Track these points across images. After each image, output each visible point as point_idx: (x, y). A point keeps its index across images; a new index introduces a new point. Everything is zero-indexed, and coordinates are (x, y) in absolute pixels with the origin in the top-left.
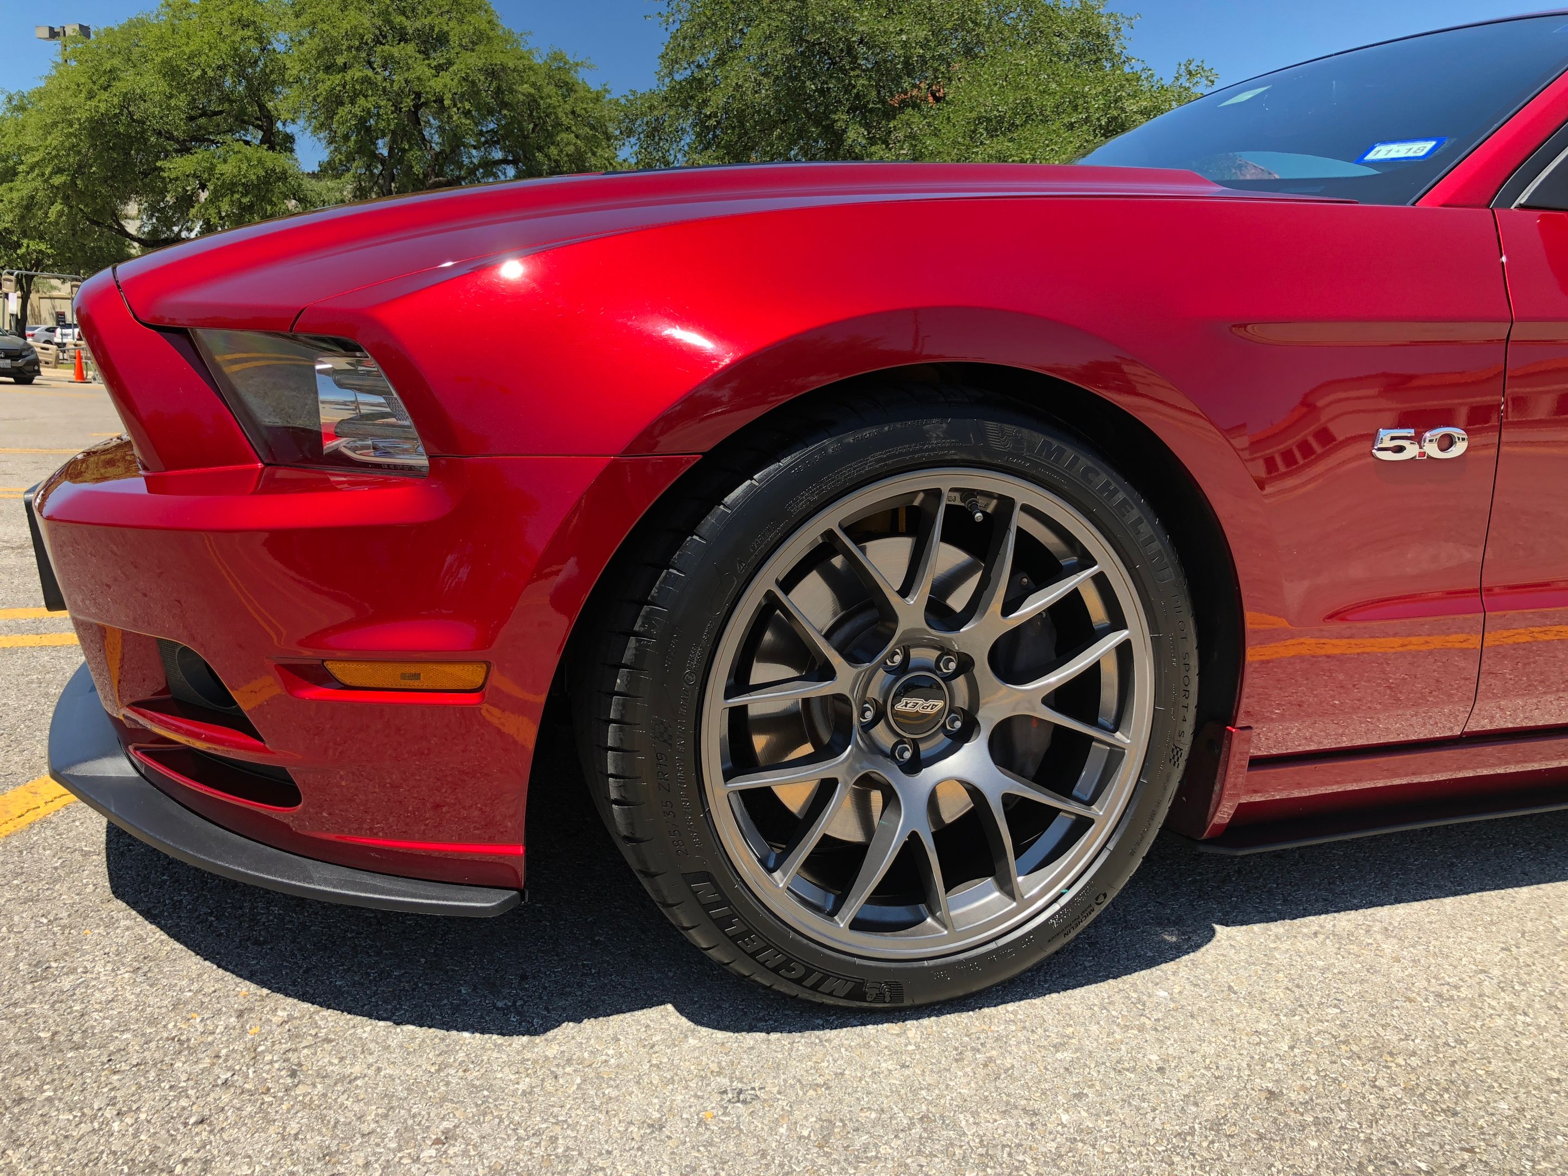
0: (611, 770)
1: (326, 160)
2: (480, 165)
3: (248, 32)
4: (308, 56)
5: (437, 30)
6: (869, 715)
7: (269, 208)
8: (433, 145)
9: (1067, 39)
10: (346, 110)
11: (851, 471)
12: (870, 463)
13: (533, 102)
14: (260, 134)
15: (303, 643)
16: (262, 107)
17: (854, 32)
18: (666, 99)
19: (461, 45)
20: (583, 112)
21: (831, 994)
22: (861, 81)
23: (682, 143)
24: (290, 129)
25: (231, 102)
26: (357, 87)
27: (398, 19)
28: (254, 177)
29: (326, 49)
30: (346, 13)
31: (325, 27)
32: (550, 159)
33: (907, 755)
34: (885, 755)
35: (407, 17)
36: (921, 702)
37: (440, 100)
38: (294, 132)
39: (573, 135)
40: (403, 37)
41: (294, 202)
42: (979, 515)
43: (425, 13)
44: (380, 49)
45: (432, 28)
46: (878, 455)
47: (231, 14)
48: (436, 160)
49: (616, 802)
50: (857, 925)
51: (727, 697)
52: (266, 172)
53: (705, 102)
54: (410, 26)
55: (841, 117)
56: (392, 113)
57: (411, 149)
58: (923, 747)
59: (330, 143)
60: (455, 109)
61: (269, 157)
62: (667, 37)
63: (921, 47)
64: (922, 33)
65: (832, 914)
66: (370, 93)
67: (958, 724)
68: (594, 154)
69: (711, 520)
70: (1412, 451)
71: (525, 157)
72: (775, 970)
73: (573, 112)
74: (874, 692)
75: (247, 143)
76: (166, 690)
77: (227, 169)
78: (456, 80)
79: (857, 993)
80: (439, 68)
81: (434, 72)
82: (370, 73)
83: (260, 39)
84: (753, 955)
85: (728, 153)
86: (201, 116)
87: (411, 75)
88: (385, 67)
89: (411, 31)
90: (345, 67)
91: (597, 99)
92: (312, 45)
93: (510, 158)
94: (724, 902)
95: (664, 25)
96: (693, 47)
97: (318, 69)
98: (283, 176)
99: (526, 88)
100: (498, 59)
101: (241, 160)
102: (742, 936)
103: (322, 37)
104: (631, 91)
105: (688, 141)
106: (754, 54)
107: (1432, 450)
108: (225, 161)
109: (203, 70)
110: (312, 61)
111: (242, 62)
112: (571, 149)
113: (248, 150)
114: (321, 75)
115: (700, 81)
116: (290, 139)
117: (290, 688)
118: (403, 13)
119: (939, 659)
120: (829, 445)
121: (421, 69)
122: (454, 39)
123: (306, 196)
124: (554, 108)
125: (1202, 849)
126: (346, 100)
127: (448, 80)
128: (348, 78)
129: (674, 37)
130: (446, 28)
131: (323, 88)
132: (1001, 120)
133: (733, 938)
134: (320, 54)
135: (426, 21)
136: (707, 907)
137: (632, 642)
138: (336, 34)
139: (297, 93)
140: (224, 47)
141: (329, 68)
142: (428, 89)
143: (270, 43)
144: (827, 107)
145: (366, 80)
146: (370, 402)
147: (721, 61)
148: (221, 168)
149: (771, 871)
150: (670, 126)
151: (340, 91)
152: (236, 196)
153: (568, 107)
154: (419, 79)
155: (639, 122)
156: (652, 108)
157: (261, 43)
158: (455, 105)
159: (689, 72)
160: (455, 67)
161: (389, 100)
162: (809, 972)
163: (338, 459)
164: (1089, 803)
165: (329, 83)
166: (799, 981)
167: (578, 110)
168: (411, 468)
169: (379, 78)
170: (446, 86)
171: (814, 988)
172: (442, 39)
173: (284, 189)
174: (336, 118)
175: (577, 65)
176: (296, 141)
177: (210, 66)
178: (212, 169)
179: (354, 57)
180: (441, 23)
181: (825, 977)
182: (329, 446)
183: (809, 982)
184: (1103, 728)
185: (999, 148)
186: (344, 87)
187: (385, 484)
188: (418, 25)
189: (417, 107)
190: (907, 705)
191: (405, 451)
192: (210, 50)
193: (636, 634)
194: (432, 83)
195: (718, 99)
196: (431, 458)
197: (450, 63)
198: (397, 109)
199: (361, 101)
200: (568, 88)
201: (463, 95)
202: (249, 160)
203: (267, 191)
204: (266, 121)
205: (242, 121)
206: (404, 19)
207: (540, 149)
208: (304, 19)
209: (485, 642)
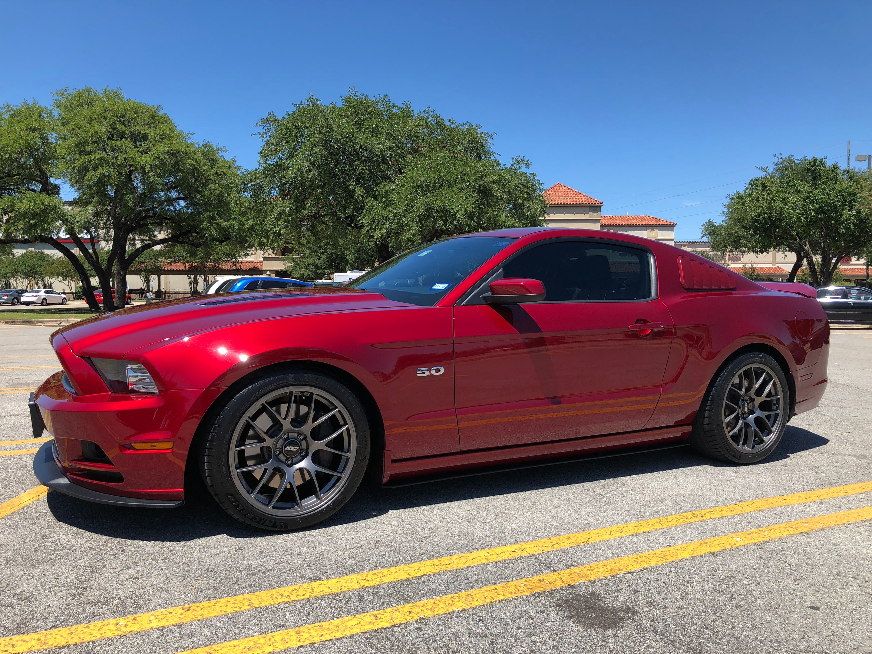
0: (206, 468)
1: (77, 197)
2: (165, 201)
3: (36, 134)
4: (71, 146)
5: (142, 133)
6: (278, 452)
7: (46, 226)
8: (139, 189)
9: (462, 144)
10: (91, 174)
11: (267, 388)
12: (272, 386)
13: (194, 170)
14: (40, 186)
15: (125, 439)
16: (41, 171)
17: (356, 144)
18: (263, 174)
19: (155, 140)
20: (222, 173)
21: (267, 526)
22: (361, 167)
23: (272, 195)
24: (58, 182)
25: (24, 169)
26: (98, 162)
27: (121, 127)
28: (38, 210)
29: (80, 143)
30: (92, 125)
31: (80, 132)
32: (204, 197)
33: (289, 462)
34: (283, 462)
35: (125, 126)
36: (292, 447)
37: (143, 169)
38: (60, 183)
39: (217, 185)
40: (122, 136)
41: (60, 222)
42: (304, 397)
43: (136, 124)
44: (110, 143)
45: (139, 132)
46: (274, 384)
47: (26, 124)
48: (141, 197)
49: (208, 476)
50: (273, 507)
51: (236, 448)
52: (45, 207)
53: (283, 176)
54: (127, 131)
55: (351, 184)
56: (117, 175)
57: (127, 194)
58: (294, 459)
59: (79, 189)
60: (152, 173)
61: (46, 199)
62: (263, 144)
63: (390, 149)
64: (390, 144)
65: (267, 505)
66: (105, 165)
67: (304, 453)
68: (229, 195)
69: (231, 403)
70: (427, 373)
71: (190, 196)
72: (251, 519)
73: (216, 173)
74: (279, 446)
75: (34, 191)
76: (82, 456)
77: (22, 206)
78: (152, 158)
79: (275, 526)
80: (144, 152)
81: (140, 154)
82: (104, 154)
83: (42, 138)
84: (245, 515)
85: (296, 201)
86: (6, 176)
87: (128, 156)
88: (112, 151)
89: (127, 133)
90: (90, 153)
91: (229, 167)
92: (72, 141)
93: (182, 196)
94: (237, 501)
95: (261, 139)
96: (276, 150)
97: (75, 153)
98: (55, 208)
99: (190, 161)
100: (176, 147)
101: (30, 201)
102: (242, 510)
103: (78, 137)
104: (245, 170)
105: (275, 194)
106: (307, 153)
107: (433, 372)
108: (21, 201)
109: (10, 154)
110: (72, 149)
111: (31, 149)
112: (217, 192)
113: (35, 195)
114: (77, 156)
115: (280, 165)
116: (57, 187)
117: (122, 451)
118: (124, 124)
119: (298, 436)
120: (261, 382)
121: (133, 153)
122: (151, 138)
123: (67, 219)
124: (207, 171)
125: (382, 487)
126: (91, 169)
127: (148, 158)
128: (92, 158)
129: (267, 144)
130: (147, 132)
131: (77, 163)
132: (428, 186)
133: (240, 511)
134: (77, 146)
135: (136, 128)
136: (232, 503)
137: (211, 435)
138: (86, 136)
139: (63, 165)
140: (22, 142)
141: (82, 153)
142: (137, 163)
143: (48, 139)
144: (344, 179)
145: (103, 159)
146: (141, 376)
147: (291, 156)
148: (18, 205)
149: (250, 494)
150: (266, 187)
151: (88, 164)
152: (27, 220)
153: (214, 171)
154: (132, 158)
155: (249, 185)
156: (256, 178)
157: (43, 139)
158: (152, 171)
159: (275, 160)
160: (152, 152)
161: (115, 169)
162: (261, 520)
163: (133, 391)
164: (341, 473)
165: (82, 160)
166: (258, 522)
167: (219, 172)
168: (154, 393)
169: (110, 157)
170: (146, 161)
171: (263, 524)
172: (145, 137)
173: (55, 216)
174: (86, 178)
175: (218, 149)
176: (61, 188)
177: (13, 152)
178: (13, 205)
179: (96, 147)
180: (145, 130)
181: (265, 521)
182: (131, 387)
183: (261, 522)
184: (345, 452)
185: (427, 200)
186: (90, 162)
187: (145, 398)
188: (132, 130)
189: (131, 172)
190: (289, 448)
191: (151, 388)
192: (14, 144)
193: (212, 433)
194: (139, 160)
195: (289, 175)
196: (159, 391)
197: (149, 149)
198: (120, 173)
199: (100, 170)
200: (213, 162)
201: (156, 166)
202: (35, 201)
203: (45, 217)
204: (44, 180)
205: (31, 178)
206: (123, 127)
207: (198, 192)
208: (69, 127)
209: (173, 436)
